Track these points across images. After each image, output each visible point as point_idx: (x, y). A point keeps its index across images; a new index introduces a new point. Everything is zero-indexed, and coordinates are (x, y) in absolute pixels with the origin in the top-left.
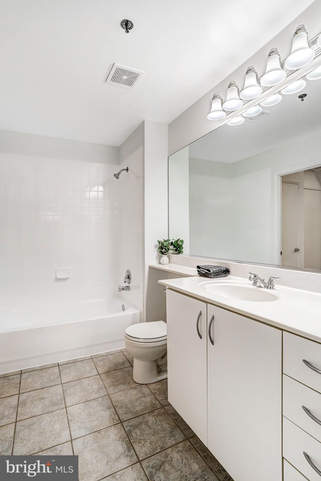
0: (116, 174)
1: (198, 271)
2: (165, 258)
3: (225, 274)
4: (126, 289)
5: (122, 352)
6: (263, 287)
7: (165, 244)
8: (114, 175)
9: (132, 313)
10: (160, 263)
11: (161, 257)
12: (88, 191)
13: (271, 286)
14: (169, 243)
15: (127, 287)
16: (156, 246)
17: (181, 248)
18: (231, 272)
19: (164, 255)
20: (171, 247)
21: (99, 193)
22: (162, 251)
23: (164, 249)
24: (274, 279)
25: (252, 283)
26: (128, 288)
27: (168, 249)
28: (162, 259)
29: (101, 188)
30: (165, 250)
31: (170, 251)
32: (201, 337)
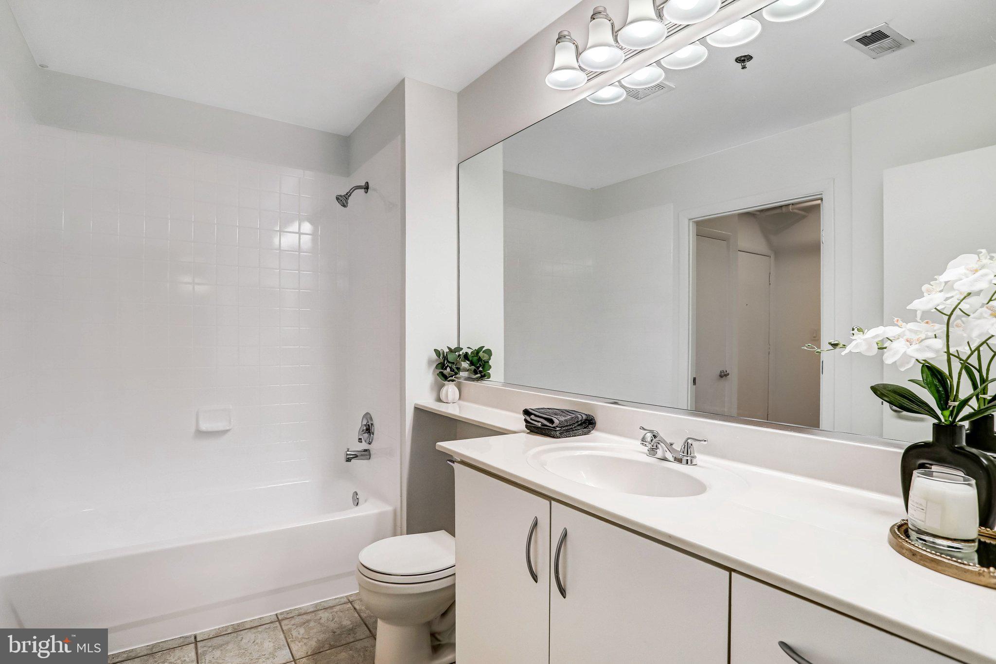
0: (340, 196)
1: (526, 420)
2: (450, 390)
3: (585, 428)
4: (362, 455)
5: (351, 603)
6: (671, 459)
7: (451, 357)
8: (337, 199)
9: (376, 511)
10: (439, 400)
11: (441, 386)
12: (277, 231)
13: (688, 458)
14: (459, 355)
15: (365, 450)
16: (430, 362)
17: (486, 366)
18: (599, 424)
19: (449, 381)
20: (465, 365)
21: (302, 236)
22: (445, 372)
23: (448, 369)
24: (695, 444)
25: (646, 451)
26: (366, 454)
27: (458, 369)
28: (444, 390)
29: (307, 227)
30: (452, 370)
31: (463, 374)
32: (535, 578)
